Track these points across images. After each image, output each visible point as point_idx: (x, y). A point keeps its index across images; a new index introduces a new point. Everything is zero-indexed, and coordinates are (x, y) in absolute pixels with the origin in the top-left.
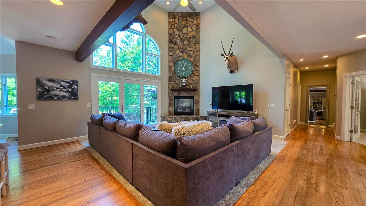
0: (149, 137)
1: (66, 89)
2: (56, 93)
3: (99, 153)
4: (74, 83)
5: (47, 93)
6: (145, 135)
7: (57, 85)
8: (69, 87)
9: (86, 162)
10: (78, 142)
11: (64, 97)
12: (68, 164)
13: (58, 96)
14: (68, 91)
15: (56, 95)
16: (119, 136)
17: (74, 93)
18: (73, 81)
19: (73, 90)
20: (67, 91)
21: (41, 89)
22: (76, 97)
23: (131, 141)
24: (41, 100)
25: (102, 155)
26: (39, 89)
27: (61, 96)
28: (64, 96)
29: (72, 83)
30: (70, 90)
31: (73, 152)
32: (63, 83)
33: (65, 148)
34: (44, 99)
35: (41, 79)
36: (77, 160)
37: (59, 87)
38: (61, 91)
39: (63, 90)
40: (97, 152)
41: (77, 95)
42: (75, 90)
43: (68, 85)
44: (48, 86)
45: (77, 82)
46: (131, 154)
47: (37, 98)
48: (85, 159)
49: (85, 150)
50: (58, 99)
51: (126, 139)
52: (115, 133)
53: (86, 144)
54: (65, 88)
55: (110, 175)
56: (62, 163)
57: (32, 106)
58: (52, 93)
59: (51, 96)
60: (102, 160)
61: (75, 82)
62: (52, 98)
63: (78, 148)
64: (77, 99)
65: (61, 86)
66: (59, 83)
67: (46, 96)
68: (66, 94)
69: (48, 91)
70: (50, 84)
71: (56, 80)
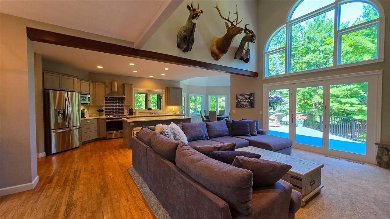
8: (249, 98)
15: (243, 105)
26: (237, 101)
27: (245, 105)
30: (250, 101)
32: (246, 96)
34: (238, 108)
35: (237, 95)
37: (244, 99)
38: (245, 101)
41: (254, 104)
42: (252, 100)
43: (248, 96)
44: (240, 99)
47: (236, 106)
50: (243, 107)
54: (247, 100)
57: (234, 111)
64: (253, 107)
66: (245, 96)
67: (239, 105)
68: (247, 104)
69: (240, 102)
70: (241, 97)
71: (243, 94)
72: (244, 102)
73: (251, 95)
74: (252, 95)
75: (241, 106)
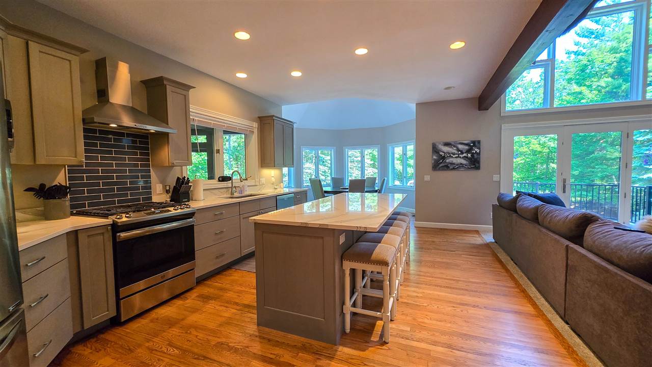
0: (606, 239)
1: (465, 155)
2: (452, 161)
3: (509, 255)
4: (474, 145)
5: (443, 161)
6: (598, 235)
7: (454, 150)
8: (468, 151)
9: (487, 262)
10: (477, 232)
11: (461, 166)
12: (463, 256)
13: (454, 164)
14: (467, 157)
15: (452, 164)
16: (544, 230)
17: (475, 159)
18: (474, 142)
19: (473, 155)
20: (465, 157)
21: (437, 156)
22: (477, 165)
23: (567, 242)
24: (437, 170)
25: (512, 260)
26: (435, 157)
27: (457, 165)
28: (461, 164)
29: (472, 144)
30: (469, 155)
31: (470, 244)
32: (460, 147)
33: (461, 236)
34: (439, 170)
35: (437, 144)
36: (474, 254)
37: (456, 152)
38: (459, 157)
39: (460, 156)
40: (505, 254)
41: (479, 162)
42: (475, 155)
43: (467, 147)
44: (444, 152)
45: (479, 142)
46: (565, 265)
47: (433, 167)
48: (485, 257)
49: (487, 245)
50: (454, 169)
51: (557, 237)
52: (536, 225)
53: (489, 238)
54: (462, 153)
55: (523, 291)
56: (456, 252)
57: (427, 178)
58: (447, 161)
59: (446, 164)
60: (511, 266)
61: (476, 144)
62: (447, 167)
63: (477, 240)
64: (478, 168)
65: (458, 150)
66: (457, 147)
67: (441, 165)
68: (464, 162)
69: (444, 158)
70: (446, 149)
71: (453, 143)
72: (456, 157)
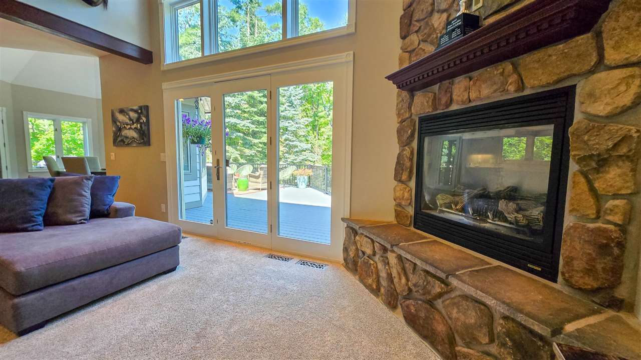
1: (135, 125)
2: (127, 134)
5: (120, 134)
7: (127, 119)
8: (137, 121)
11: (133, 140)
15: (127, 138)
17: (144, 132)
18: (141, 108)
19: (141, 125)
20: (135, 128)
22: (145, 139)
24: (116, 146)
26: (114, 129)
27: (131, 139)
28: (133, 138)
29: (139, 111)
30: (139, 125)
32: (132, 114)
35: (115, 111)
37: (128, 121)
38: (130, 128)
39: (132, 127)
42: (143, 126)
43: (136, 115)
44: (120, 122)
47: (113, 142)
50: (128, 144)
54: (133, 123)
57: (113, 156)
58: (123, 134)
59: (122, 138)
61: (142, 110)
64: (149, 144)
65: (130, 119)
66: (129, 116)
67: (119, 139)
68: (135, 135)
69: (120, 130)
70: (121, 117)
71: (125, 110)
73: (141, 112)
74: (144, 110)
75: (122, 141)
